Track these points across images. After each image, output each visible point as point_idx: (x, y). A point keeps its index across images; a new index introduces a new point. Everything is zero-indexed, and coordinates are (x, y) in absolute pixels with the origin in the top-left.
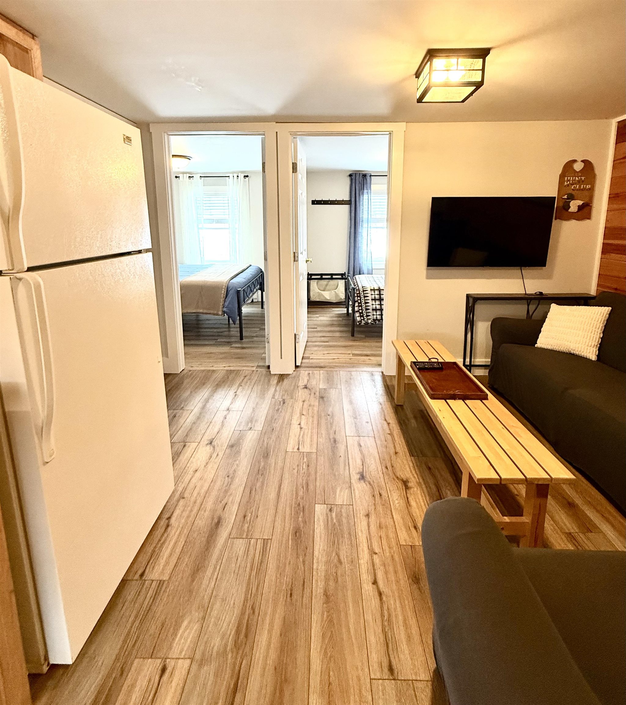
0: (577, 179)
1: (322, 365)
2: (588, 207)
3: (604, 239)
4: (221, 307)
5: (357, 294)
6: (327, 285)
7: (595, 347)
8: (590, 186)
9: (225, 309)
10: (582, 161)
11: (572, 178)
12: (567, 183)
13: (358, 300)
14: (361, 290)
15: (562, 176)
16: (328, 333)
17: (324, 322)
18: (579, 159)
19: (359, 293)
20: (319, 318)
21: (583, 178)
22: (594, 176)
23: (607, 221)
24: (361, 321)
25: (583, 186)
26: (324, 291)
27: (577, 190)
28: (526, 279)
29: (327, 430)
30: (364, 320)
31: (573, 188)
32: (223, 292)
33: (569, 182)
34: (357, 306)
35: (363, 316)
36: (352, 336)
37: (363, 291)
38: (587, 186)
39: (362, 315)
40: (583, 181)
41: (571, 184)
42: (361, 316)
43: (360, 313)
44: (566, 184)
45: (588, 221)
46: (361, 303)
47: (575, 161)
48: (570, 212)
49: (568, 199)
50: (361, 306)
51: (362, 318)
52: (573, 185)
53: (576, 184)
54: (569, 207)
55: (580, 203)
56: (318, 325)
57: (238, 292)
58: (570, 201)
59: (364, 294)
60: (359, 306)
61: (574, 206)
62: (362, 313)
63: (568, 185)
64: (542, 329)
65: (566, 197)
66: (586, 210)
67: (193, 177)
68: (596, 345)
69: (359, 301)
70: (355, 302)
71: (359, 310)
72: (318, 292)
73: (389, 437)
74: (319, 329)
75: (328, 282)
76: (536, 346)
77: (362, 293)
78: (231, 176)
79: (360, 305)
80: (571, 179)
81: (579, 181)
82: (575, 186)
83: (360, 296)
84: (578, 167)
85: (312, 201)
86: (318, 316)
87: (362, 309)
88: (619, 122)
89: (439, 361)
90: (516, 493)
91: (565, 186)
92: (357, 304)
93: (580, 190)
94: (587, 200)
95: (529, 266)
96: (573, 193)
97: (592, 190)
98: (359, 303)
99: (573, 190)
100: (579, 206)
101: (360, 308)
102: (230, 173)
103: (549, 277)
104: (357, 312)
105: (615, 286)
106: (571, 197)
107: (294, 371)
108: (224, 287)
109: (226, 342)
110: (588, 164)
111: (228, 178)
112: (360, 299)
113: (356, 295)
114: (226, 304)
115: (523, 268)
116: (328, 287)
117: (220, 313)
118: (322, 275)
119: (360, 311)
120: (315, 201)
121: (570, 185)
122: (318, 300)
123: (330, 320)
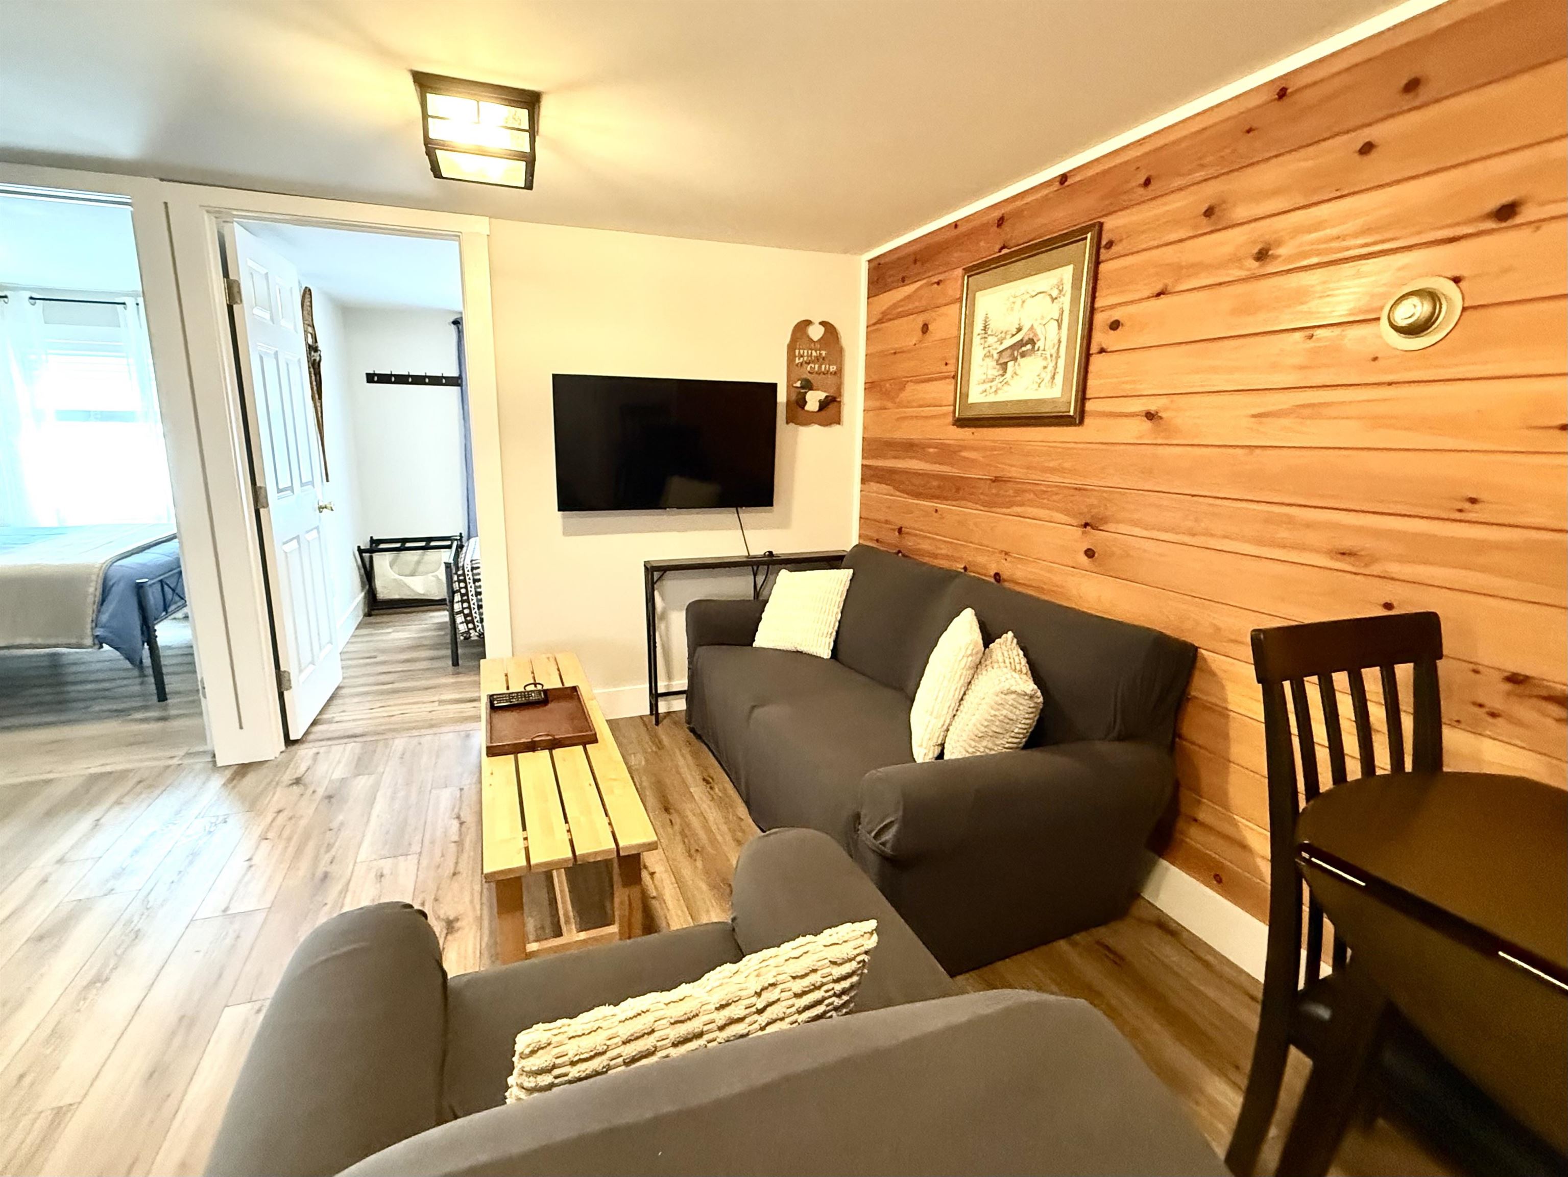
0: (814, 354)
1: (358, 731)
2: (836, 404)
3: (863, 458)
4: (89, 626)
5: (459, 576)
6: (418, 563)
7: (829, 636)
8: (835, 367)
9: (99, 632)
10: (823, 323)
11: (806, 351)
12: (799, 359)
13: (461, 588)
14: (468, 567)
15: (791, 348)
16: (401, 665)
17: (398, 644)
18: (816, 320)
19: (464, 574)
20: (393, 634)
21: (824, 353)
22: (841, 351)
23: (865, 428)
24: (468, 632)
25: (825, 368)
26: (412, 574)
27: (817, 373)
28: (747, 529)
29: (316, 859)
30: (474, 628)
31: (809, 368)
32: (93, 590)
33: (802, 359)
34: (458, 602)
35: (472, 622)
36: (454, 665)
37: (473, 569)
38: (831, 367)
39: (469, 618)
40: (824, 359)
41: (806, 363)
42: (467, 622)
43: (466, 616)
44: (797, 361)
45: (838, 426)
46: (467, 594)
47: (808, 323)
48: (808, 411)
49: (802, 387)
50: (468, 601)
51: (471, 626)
52: (809, 363)
53: (813, 362)
54: (806, 402)
55: (822, 395)
56: (384, 651)
57: (139, 589)
58: (806, 393)
59: (473, 575)
60: (463, 602)
61: (813, 400)
62: (470, 614)
63: (801, 364)
64: (764, 615)
65: (798, 384)
66: (832, 407)
67: (6, 297)
68: (830, 632)
69: (463, 591)
70: (454, 592)
71: (464, 608)
72: (395, 580)
73: (453, 848)
74: (381, 658)
75: (423, 555)
76: (755, 645)
77: (470, 573)
78: (130, 302)
79: (465, 598)
80: (806, 354)
81: (817, 358)
82: (813, 366)
83: (464, 581)
84: (816, 332)
85: (368, 375)
86: (390, 630)
87: (469, 607)
88: (870, 261)
89: (545, 688)
90: (654, 893)
91: (797, 365)
92: (457, 597)
93: (818, 373)
94: (832, 392)
95: (747, 506)
96: (809, 377)
97: (839, 373)
98: (462, 595)
99: (809, 372)
100: (820, 401)
101: (465, 605)
102: (127, 295)
103: (785, 523)
104: (458, 613)
105: (876, 536)
106: (808, 386)
107: (282, 752)
108: (94, 577)
109: (110, 711)
110: (829, 328)
111: (122, 306)
112: (466, 587)
113: (455, 578)
114: (104, 618)
115: (739, 509)
116: (421, 568)
117: (89, 641)
118: (404, 541)
119: (466, 611)
120: (375, 374)
121: (805, 365)
122: (397, 597)
123: (415, 638)
